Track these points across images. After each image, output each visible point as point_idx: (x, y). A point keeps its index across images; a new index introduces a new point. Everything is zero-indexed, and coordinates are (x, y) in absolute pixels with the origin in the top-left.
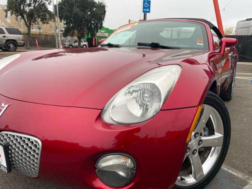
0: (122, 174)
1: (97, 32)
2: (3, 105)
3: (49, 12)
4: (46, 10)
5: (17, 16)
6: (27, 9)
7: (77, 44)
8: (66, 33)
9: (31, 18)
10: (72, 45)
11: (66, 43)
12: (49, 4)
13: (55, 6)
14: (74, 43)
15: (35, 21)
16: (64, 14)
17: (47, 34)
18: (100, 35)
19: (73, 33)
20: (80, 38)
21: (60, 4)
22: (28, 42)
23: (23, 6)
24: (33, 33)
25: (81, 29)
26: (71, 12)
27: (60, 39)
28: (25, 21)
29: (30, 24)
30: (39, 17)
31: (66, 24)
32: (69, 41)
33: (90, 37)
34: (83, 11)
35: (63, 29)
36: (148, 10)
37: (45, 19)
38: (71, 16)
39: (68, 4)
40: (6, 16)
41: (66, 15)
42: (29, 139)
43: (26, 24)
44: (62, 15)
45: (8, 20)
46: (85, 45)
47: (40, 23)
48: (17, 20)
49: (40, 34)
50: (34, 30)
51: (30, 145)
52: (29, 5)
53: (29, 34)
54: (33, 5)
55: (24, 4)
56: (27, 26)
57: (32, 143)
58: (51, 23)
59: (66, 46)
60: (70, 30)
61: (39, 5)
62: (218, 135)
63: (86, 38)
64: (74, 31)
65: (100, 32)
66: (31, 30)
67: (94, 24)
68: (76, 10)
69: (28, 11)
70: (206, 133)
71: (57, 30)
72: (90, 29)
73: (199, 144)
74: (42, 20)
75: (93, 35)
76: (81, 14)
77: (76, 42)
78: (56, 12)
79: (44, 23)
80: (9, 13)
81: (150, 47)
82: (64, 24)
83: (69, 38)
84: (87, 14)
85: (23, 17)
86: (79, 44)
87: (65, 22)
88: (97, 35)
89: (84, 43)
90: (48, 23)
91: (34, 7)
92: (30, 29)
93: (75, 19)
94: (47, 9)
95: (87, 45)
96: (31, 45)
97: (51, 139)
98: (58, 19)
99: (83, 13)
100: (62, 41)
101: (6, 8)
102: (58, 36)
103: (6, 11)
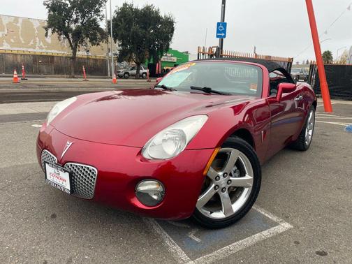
0: (155, 197)
1: (162, 55)
2: (68, 143)
3: (101, 30)
4: (98, 28)
5: (60, 35)
6: (73, 26)
7: (134, 72)
8: (122, 57)
9: (77, 38)
10: (128, 73)
11: (121, 71)
12: (101, 20)
13: (109, 22)
14: (131, 70)
15: (82, 41)
16: (120, 33)
17: (97, 58)
18: (166, 60)
19: (131, 57)
20: (138, 64)
21: (114, 20)
22: (72, 69)
23: (68, 23)
24: (79, 56)
25: (141, 51)
26: (128, 30)
27: (112, 65)
28: (70, 41)
29: (76, 45)
30: (87, 36)
31: (122, 45)
32: (125, 68)
33: (152, 62)
34: (145, 28)
35: (118, 52)
36: (223, 34)
37: (96, 39)
38: (128, 36)
39: (125, 20)
40: (46, 35)
41: (122, 34)
42: (88, 168)
43: (71, 46)
44: (116, 34)
45: (49, 40)
46: (145, 73)
47: (89, 44)
48: (60, 40)
49: (88, 58)
50: (81, 53)
51: (89, 172)
52: (76, 21)
53: (74, 58)
54: (80, 21)
55: (70, 20)
56: (72, 49)
57: (90, 171)
58: (103, 44)
59: (121, 74)
60: (127, 53)
61: (88, 21)
62: (249, 177)
63: (147, 63)
64: (131, 54)
65: (166, 56)
66: (77, 53)
67: (158, 45)
68: (135, 27)
69: (74, 28)
70: (237, 174)
71: (110, 54)
72: (152, 52)
73: (228, 183)
74: (91, 41)
75: (157, 60)
76: (141, 32)
77: (133, 68)
78: (109, 29)
79: (93, 44)
80: (50, 31)
81: (202, 92)
82: (119, 46)
83: (125, 63)
84: (149, 32)
85: (67, 37)
86: (138, 71)
87: (120, 43)
88: (162, 59)
89: (144, 70)
90: (98, 44)
91: (82, 23)
92: (76, 51)
93: (133, 38)
94: (98, 26)
95: (148, 74)
96: (76, 72)
97: (104, 170)
98: (111, 39)
99: (144, 31)
100: (116, 67)
101: (46, 24)
102: (110, 60)
103: (46, 29)
